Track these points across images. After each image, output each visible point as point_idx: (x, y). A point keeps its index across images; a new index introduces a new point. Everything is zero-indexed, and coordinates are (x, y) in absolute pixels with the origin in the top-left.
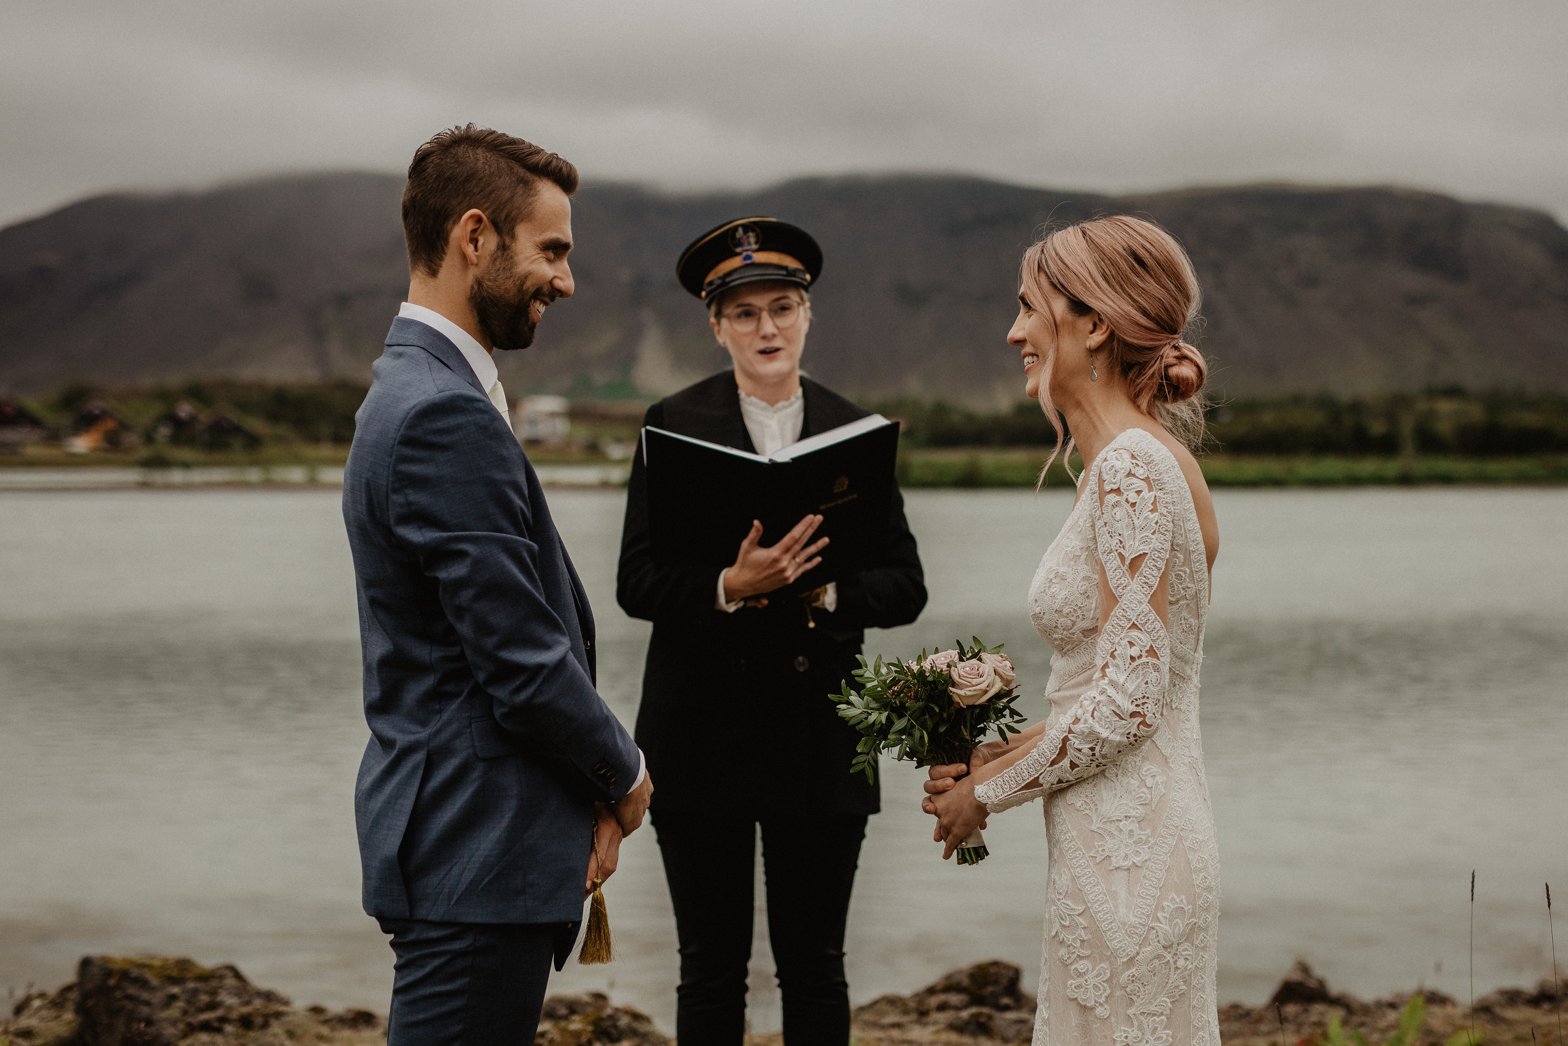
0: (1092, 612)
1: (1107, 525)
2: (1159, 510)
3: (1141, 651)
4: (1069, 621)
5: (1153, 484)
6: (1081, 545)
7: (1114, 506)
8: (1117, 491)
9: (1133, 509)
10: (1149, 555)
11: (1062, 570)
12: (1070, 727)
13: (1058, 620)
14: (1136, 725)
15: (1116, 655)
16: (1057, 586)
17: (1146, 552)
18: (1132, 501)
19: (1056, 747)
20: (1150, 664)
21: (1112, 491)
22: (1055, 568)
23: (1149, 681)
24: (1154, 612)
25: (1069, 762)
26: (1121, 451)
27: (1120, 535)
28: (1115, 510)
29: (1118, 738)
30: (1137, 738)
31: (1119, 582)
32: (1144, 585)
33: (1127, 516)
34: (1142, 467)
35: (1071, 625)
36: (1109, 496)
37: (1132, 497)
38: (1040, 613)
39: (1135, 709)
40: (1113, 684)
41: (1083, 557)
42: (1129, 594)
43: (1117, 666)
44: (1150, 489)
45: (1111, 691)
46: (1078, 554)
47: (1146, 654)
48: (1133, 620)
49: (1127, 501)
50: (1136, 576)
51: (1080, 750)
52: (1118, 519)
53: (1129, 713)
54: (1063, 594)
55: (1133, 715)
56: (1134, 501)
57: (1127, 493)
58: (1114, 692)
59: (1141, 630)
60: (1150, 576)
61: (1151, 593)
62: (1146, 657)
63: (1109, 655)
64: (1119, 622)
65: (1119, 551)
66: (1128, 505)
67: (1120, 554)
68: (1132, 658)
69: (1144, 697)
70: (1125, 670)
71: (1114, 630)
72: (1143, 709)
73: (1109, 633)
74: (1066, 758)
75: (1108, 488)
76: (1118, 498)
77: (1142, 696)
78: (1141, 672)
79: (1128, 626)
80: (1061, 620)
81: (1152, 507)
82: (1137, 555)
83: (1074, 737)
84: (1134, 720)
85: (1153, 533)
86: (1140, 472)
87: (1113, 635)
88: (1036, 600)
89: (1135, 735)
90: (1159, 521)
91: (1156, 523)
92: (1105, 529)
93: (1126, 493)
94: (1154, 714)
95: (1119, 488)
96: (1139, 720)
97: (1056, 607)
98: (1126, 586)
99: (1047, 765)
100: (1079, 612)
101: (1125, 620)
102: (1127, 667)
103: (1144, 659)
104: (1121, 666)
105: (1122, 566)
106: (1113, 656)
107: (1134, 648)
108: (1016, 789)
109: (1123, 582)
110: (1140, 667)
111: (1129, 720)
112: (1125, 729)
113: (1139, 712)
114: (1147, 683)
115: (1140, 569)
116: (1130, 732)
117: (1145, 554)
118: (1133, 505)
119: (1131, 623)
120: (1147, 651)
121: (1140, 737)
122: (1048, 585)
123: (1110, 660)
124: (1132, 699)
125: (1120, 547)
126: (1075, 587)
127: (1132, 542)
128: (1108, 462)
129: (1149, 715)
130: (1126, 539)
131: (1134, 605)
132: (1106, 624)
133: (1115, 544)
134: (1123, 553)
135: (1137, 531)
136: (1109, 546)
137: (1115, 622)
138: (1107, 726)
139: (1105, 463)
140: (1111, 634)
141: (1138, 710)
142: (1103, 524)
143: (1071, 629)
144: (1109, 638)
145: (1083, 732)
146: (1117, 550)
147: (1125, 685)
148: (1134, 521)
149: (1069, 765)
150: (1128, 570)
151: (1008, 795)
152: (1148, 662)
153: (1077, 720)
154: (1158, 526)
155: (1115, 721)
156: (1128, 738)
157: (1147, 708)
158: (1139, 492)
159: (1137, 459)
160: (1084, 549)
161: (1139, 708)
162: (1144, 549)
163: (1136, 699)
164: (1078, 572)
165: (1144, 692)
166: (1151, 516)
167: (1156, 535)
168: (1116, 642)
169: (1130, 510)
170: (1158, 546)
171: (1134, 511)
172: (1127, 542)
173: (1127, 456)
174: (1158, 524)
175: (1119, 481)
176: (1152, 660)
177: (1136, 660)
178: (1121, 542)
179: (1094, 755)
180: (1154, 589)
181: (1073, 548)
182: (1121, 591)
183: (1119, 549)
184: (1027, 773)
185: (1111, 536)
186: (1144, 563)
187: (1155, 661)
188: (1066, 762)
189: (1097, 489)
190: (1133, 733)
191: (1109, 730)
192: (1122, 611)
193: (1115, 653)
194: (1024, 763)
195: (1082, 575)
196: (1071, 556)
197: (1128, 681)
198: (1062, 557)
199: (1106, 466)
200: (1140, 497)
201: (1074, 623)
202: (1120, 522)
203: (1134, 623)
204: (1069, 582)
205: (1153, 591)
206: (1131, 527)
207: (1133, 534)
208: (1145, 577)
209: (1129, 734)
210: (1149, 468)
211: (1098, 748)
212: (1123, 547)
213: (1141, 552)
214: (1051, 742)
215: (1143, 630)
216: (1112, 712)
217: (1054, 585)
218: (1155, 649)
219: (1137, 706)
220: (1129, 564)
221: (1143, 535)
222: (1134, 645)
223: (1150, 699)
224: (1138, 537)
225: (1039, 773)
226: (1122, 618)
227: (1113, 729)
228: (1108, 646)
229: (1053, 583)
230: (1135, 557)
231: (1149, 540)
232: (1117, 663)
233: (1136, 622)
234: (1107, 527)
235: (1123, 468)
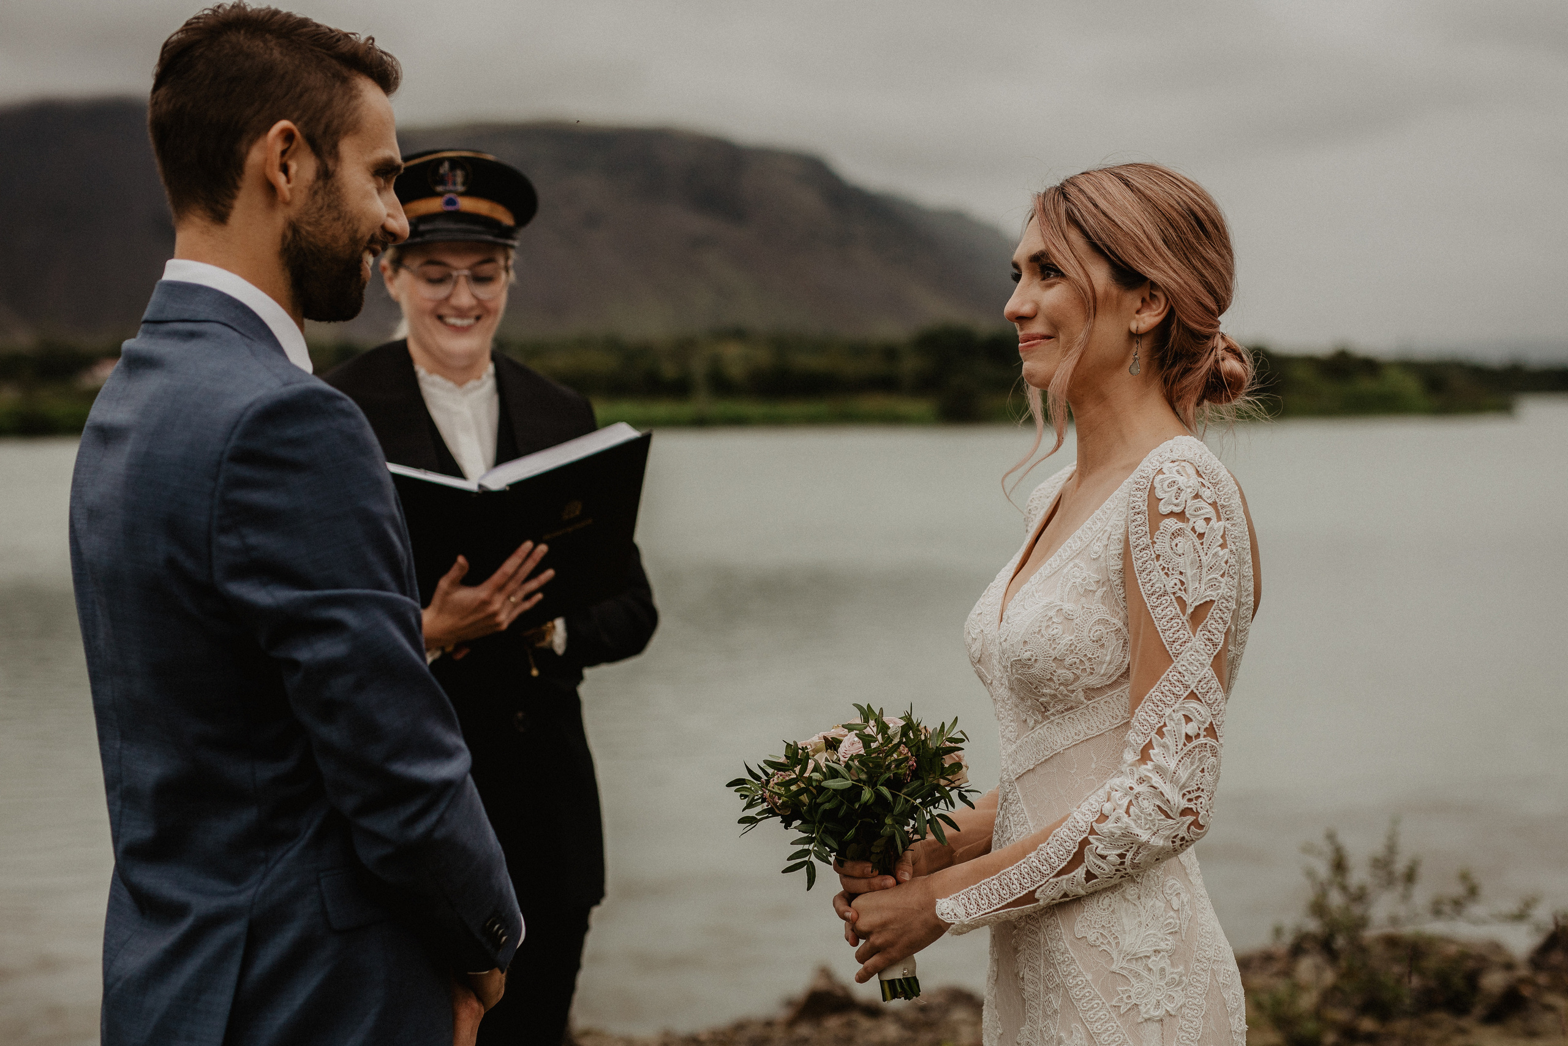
0: (1105, 666)
1: (1161, 558)
2: (1229, 546)
3: (1199, 729)
4: (1071, 675)
5: (1220, 511)
6: (1096, 577)
7: (1174, 535)
8: (1181, 516)
9: (1201, 541)
10: (1216, 603)
11: (1068, 606)
12: (1092, 826)
13: (1055, 671)
14: (1186, 826)
15: (1166, 733)
16: (1060, 627)
17: (1213, 599)
18: (1200, 530)
19: (1069, 852)
20: (1208, 746)
21: (1172, 514)
22: (1059, 603)
23: (1206, 769)
24: (1216, 678)
25: (1084, 872)
26: (1183, 464)
27: (1181, 573)
28: (1176, 541)
29: (1161, 843)
30: (1184, 842)
31: (1176, 636)
32: (1207, 642)
33: (1192, 550)
34: (1209, 488)
35: (1072, 679)
36: (1167, 521)
37: (1201, 526)
38: (1030, 660)
39: (1185, 803)
40: (1159, 770)
41: (1099, 593)
42: (1189, 653)
43: (1165, 746)
44: (1219, 519)
45: (1156, 780)
46: (1091, 589)
47: (1205, 733)
48: (1192, 687)
49: (1193, 529)
50: (1199, 629)
51: (1103, 857)
52: (1180, 552)
53: (1180, 810)
54: (1067, 639)
55: (1185, 812)
56: (1202, 531)
57: (1194, 520)
58: (1161, 781)
59: (1201, 701)
60: (1215, 632)
61: (1215, 654)
62: (1205, 736)
63: (1155, 731)
64: (1173, 689)
65: (1177, 595)
66: (1195, 536)
67: (1180, 600)
68: (1188, 738)
69: (1199, 788)
70: (1177, 753)
71: (1164, 699)
72: (1196, 804)
73: (1156, 701)
74: (1081, 867)
75: (1164, 509)
76: (1180, 525)
77: (1196, 787)
78: (1197, 757)
79: (1185, 695)
80: (1059, 671)
81: (1221, 541)
82: (1202, 602)
83: (1097, 839)
84: (1185, 819)
85: (1222, 576)
86: (1206, 493)
87: (1163, 705)
88: (1025, 642)
89: (1183, 839)
90: (1230, 560)
91: (1226, 562)
92: (1157, 564)
93: (1192, 520)
94: (1207, 811)
95: (1183, 512)
96: (1190, 819)
97: (1054, 654)
98: (1185, 642)
99: (1051, 875)
100: (1087, 664)
101: (1181, 686)
102: (1179, 748)
103: (1202, 740)
104: (1171, 747)
105: (1181, 615)
106: (1160, 732)
107: (1190, 724)
108: (999, 906)
109: (1181, 636)
110: (1197, 749)
111: (1178, 819)
112: (1172, 830)
113: (1192, 809)
114: (1203, 771)
115: (1205, 621)
116: (1178, 835)
117: (1212, 601)
118: (1201, 536)
119: (1189, 691)
120: (1206, 729)
121: (1187, 841)
122: (1044, 624)
123: (1155, 738)
124: (1184, 791)
125: (1180, 589)
126: (1086, 630)
127: (1197, 585)
128: (1165, 476)
129: (1203, 813)
130: (1190, 579)
131: (1196, 668)
132: (1152, 690)
133: (1172, 584)
134: (1184, 598)
135: (1205, 570)
136: (1162, 586)
137: (1166, 688)
138: (1147, 826)
139: (1161, 476)
140: (1159, 703)
141: (1190, 806)
142: (1154, 556)
143: (1071, 684)
144: (1155, 708)
145: (1112, 834)
146: (1174, 593)
147: (1177, 774)
148: (1201, 558)
149: (1084, 876)
150: (1189, 620)
151: (986, 914)
152: (1206, 744)
153: (1103, 817)
154: (1228, 567)
155: (1159, 820)
156: (1173, 842)
157: (1201, 803)
158: (1208, 520)
159: (1202, 477)
160: (1101, 582)
161: (1192, 803)
162: (1211, 594)
163: (1189, 792)
164: (1090, 612)
165: (1199, 783)
166: (1221, 553)
167: (1226, 577)
168: (1167, 714)
169: (1197, 542)
170: (1227, 592)
171: (1202, 544)
172: (1190, 582)
173: (1191, 471)
174: (1228, 565)
175: (1184, 502)
176: (1210, 741)
177: (1192, 741)
178: (1182, 583)
179: (1122, 863)
180: (1219, 648)
181: (1084, 580)
182: (1178, 647)
183: (1179, 592)
184: (1018, 885)
185: (1166, 574)
186: (1210, 614)
187: (1213, 742)
188: (1080, 873)
189: (1146, 508)
190: (1180, 836)
191: (1149, 831)
192: (1178, 674)
193: (1164, 729)
194: (1013, 872)
195: (1096, 617)
196: (1081, 590)
197: (1180, 767)
198: (1067, 589)
199: (1162, 481)
200: (1209, 526)
201: (1077, 678)
202: (1182, 556)
203: (1192, 691)
204: (1077, 624)
205: (1217, 651)
206: (1198, 565)
207: (1198, 574)
208: (1209, 632)
209: (1175, 837)
210: (1217, 490)
211: (1129, 855)
212: (1185, 590)
213: (1208, 599)
214: (1061, 845)
215: (1203, 701)
216: (1157, 809)
217: (1055, 626)
218: (1215, 726)
219: (1190, 800)
220: (1192, 613)
221: (1210, 577)
222: (1191, 720)
223: (1205, 791)
224: (1204, 580)
225: (1037, 885)
226: (1177, 683)
227: (1155, 830)
228: (1154, 719)
229: (1053, 622)
230: (1200, 604)
231: (1217, 584)
232: (1165, 743)
233: (1195, 691)
234: (1161, 562)
235: (1190, 487)
